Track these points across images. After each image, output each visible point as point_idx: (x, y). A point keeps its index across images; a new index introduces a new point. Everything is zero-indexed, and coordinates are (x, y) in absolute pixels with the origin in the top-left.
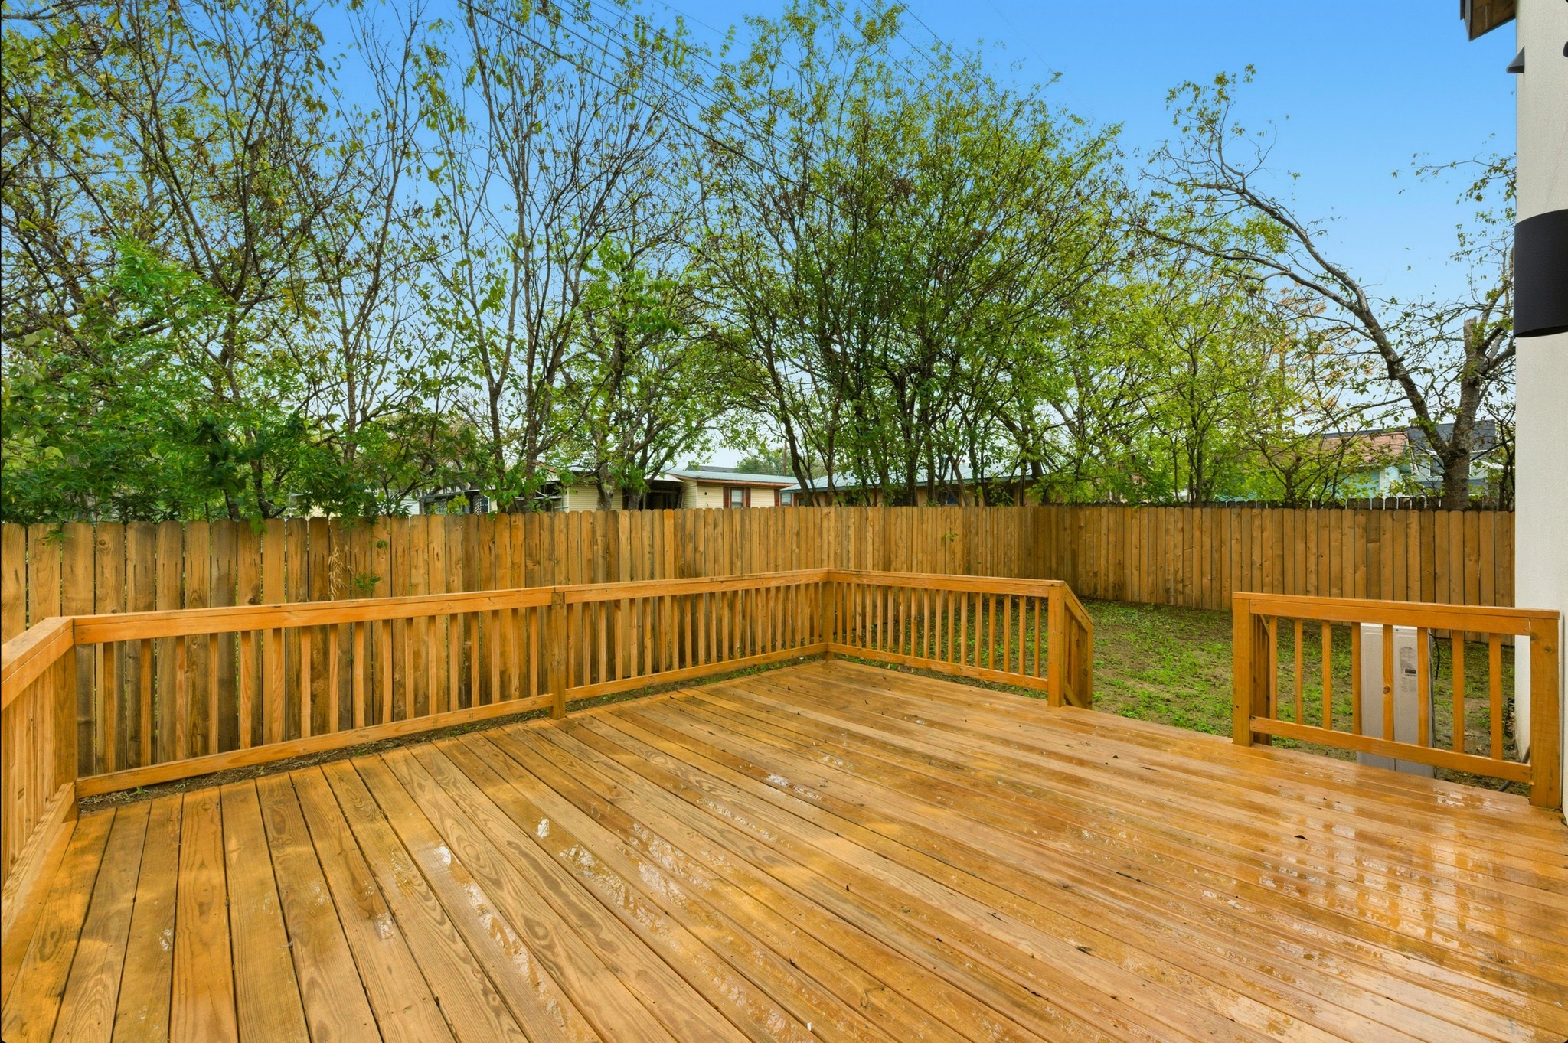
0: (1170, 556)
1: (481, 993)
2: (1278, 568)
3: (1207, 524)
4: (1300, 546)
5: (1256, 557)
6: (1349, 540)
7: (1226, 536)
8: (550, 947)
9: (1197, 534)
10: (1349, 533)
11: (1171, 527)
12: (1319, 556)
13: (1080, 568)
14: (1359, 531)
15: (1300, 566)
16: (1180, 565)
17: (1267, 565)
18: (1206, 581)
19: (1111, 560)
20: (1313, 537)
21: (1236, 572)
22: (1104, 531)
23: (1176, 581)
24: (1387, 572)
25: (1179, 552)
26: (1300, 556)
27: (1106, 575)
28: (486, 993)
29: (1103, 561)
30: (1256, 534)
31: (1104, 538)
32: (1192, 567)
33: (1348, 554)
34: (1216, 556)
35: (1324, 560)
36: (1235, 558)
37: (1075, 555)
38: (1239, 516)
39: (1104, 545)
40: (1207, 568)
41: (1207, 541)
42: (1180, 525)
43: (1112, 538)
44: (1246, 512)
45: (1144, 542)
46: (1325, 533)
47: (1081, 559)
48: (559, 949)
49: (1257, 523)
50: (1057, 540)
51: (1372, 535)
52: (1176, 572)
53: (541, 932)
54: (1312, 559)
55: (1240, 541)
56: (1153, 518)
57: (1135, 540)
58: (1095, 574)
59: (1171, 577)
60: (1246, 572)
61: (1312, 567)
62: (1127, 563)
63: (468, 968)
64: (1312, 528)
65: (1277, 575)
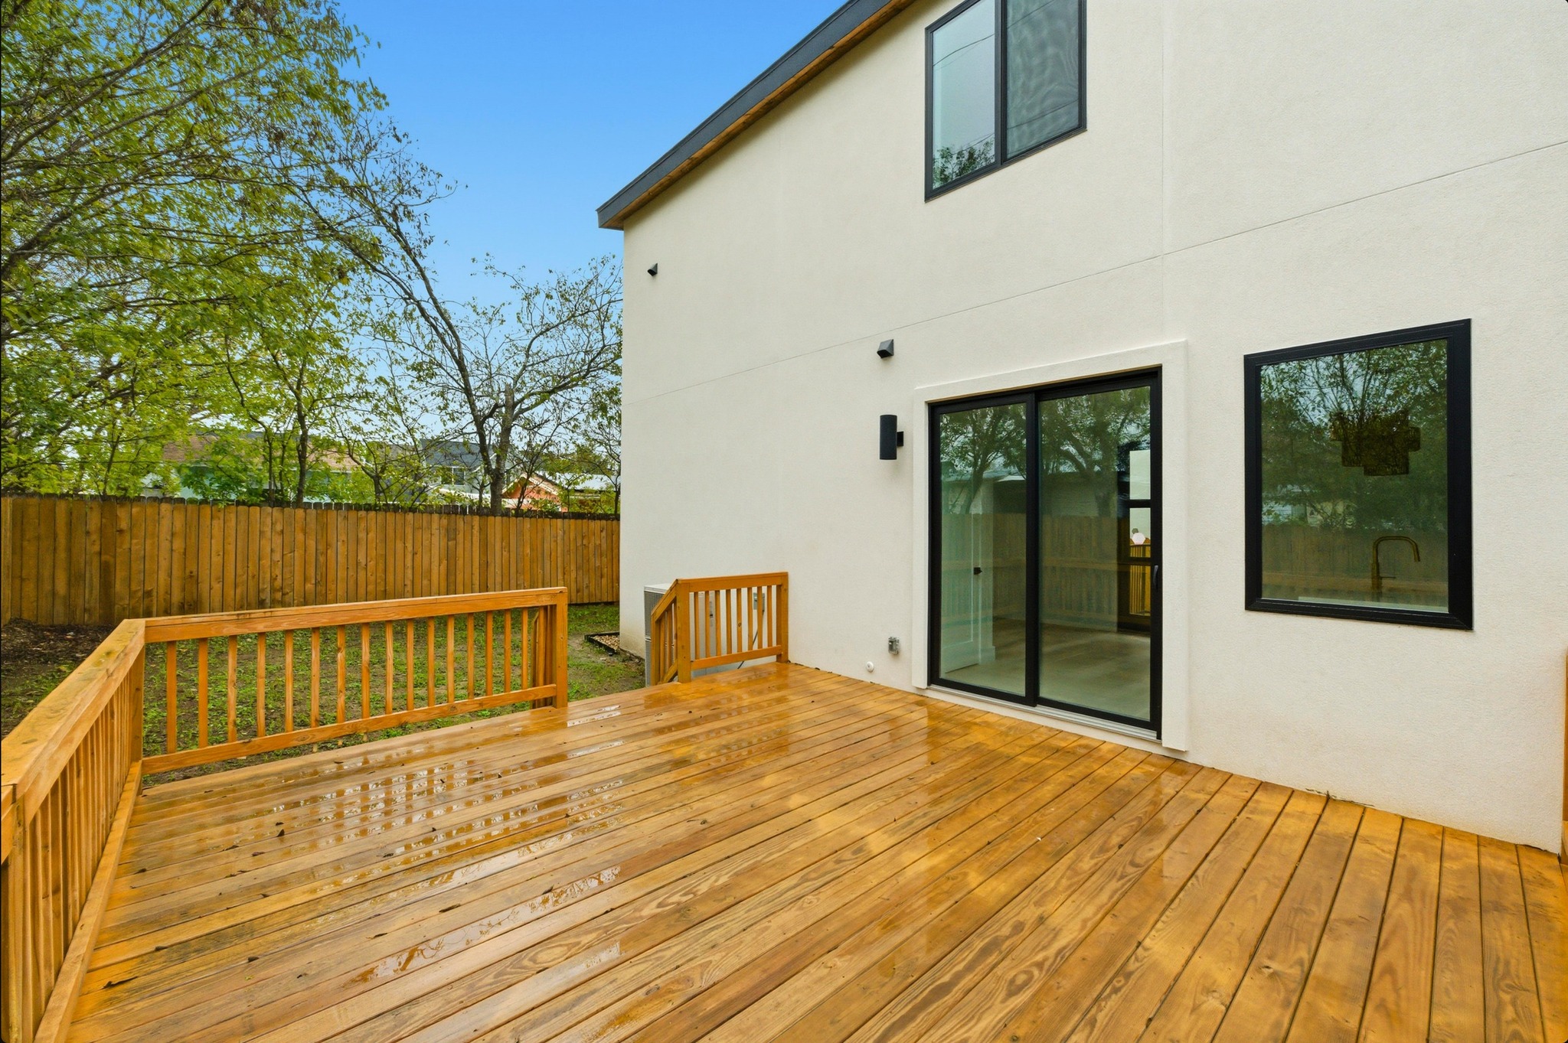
0: (266, 562)
1: (1119, 994)
2: (381, 566)
3: (312, 525)
4: (399, 545)
5: (362, 559)
6: (435, 540)
7: (332, 538)
8: (1039, 965)
9: (300, 537)
10: (436, 532)
11: (268, 529)
12: (414, 554)
13: (119, 587)
14: (443, 532)
15: (400, 564)
16: (278, 572)
17: (372, 564)
18: (310, 586)
19: (176, 572)
20: (410, 537)
21: (342, 574)
22: (165, 534)
23: (273, 590)
24: (460, 562)
25: (277, 556)
26: (400, 556)
27: (169, 593)
28: (1116, 991)
29: (163, 576)
30: (363, 535)
31: (165, 545)
32: (293, 573)
33: (435, 552)
34: (322, 559)
35: (418, 557)
36: (341, 559)
37: (106, 572)
38: (346, 518)
39: (164, 554)
40: (311, 572)
41: (312, 543)
42: (279, 527)
43: (178, 544)
44: (352, 514)
45: (231, 548)
46: (418, 534)
47: (120, 575)
48: (1039, 957)
49: (363, 525)
50: (69, 550)
51: (451, 534)
52: (273, 579)
53: (1022, 978)
54: (409, 557)
55: (346, 542)
56: (243, 518)
57: (216, 545)
58: (148, 594)
59: (267, 586)
60: (351, 573)
61: (409, 563)
62: (204, 575)
63: (1100, 1017)
64: (409, 530)
65: (380, 574)
